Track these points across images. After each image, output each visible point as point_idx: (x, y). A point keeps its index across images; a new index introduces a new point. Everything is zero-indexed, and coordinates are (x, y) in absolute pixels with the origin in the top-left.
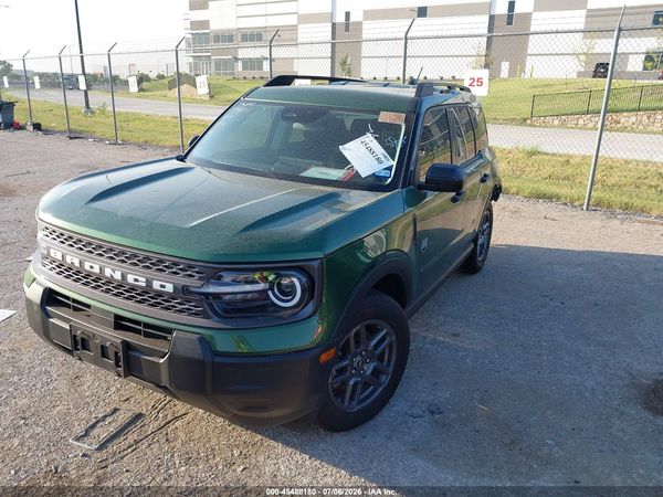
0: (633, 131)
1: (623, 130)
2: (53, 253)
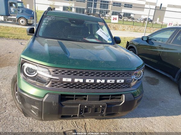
2: (64, 80)
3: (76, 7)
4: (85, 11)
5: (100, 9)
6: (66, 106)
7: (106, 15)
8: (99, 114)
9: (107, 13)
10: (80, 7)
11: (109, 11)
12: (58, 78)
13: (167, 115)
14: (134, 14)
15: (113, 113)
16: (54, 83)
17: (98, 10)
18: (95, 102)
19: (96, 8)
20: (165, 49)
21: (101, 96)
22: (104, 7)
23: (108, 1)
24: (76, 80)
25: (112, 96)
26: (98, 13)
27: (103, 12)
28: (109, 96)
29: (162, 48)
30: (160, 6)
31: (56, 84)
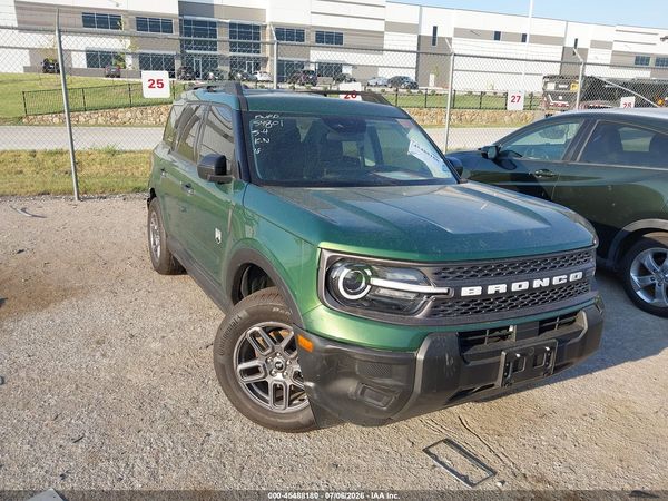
0: (131, 125)
1: (123, 124)
2: (465, 292)
3: (138, 51)
4: (178, 64)
5: (232, 54)
6: (472, 364)
7: (258, 76)
8: (542, 369)
9: (257, 67)
10: (167, 53)
11: (265, 60)
12: (445, 290)
13: (633, 358)
14: (354, 66)
15: (565, 362)
16: (440, 304)
17: (222, 58)
18: (532, 339)
19: (215, 50)
20: (564, 178)
21: (542, 322)
22: (245, 47)
23: (256, 24)
24: (491, 290)
25: (562, 317)
26: (227, 69)
27: (242, 65)
28: (554, 319)
29: (553, 178)
30: (431, 34)
31: (442, 308)
